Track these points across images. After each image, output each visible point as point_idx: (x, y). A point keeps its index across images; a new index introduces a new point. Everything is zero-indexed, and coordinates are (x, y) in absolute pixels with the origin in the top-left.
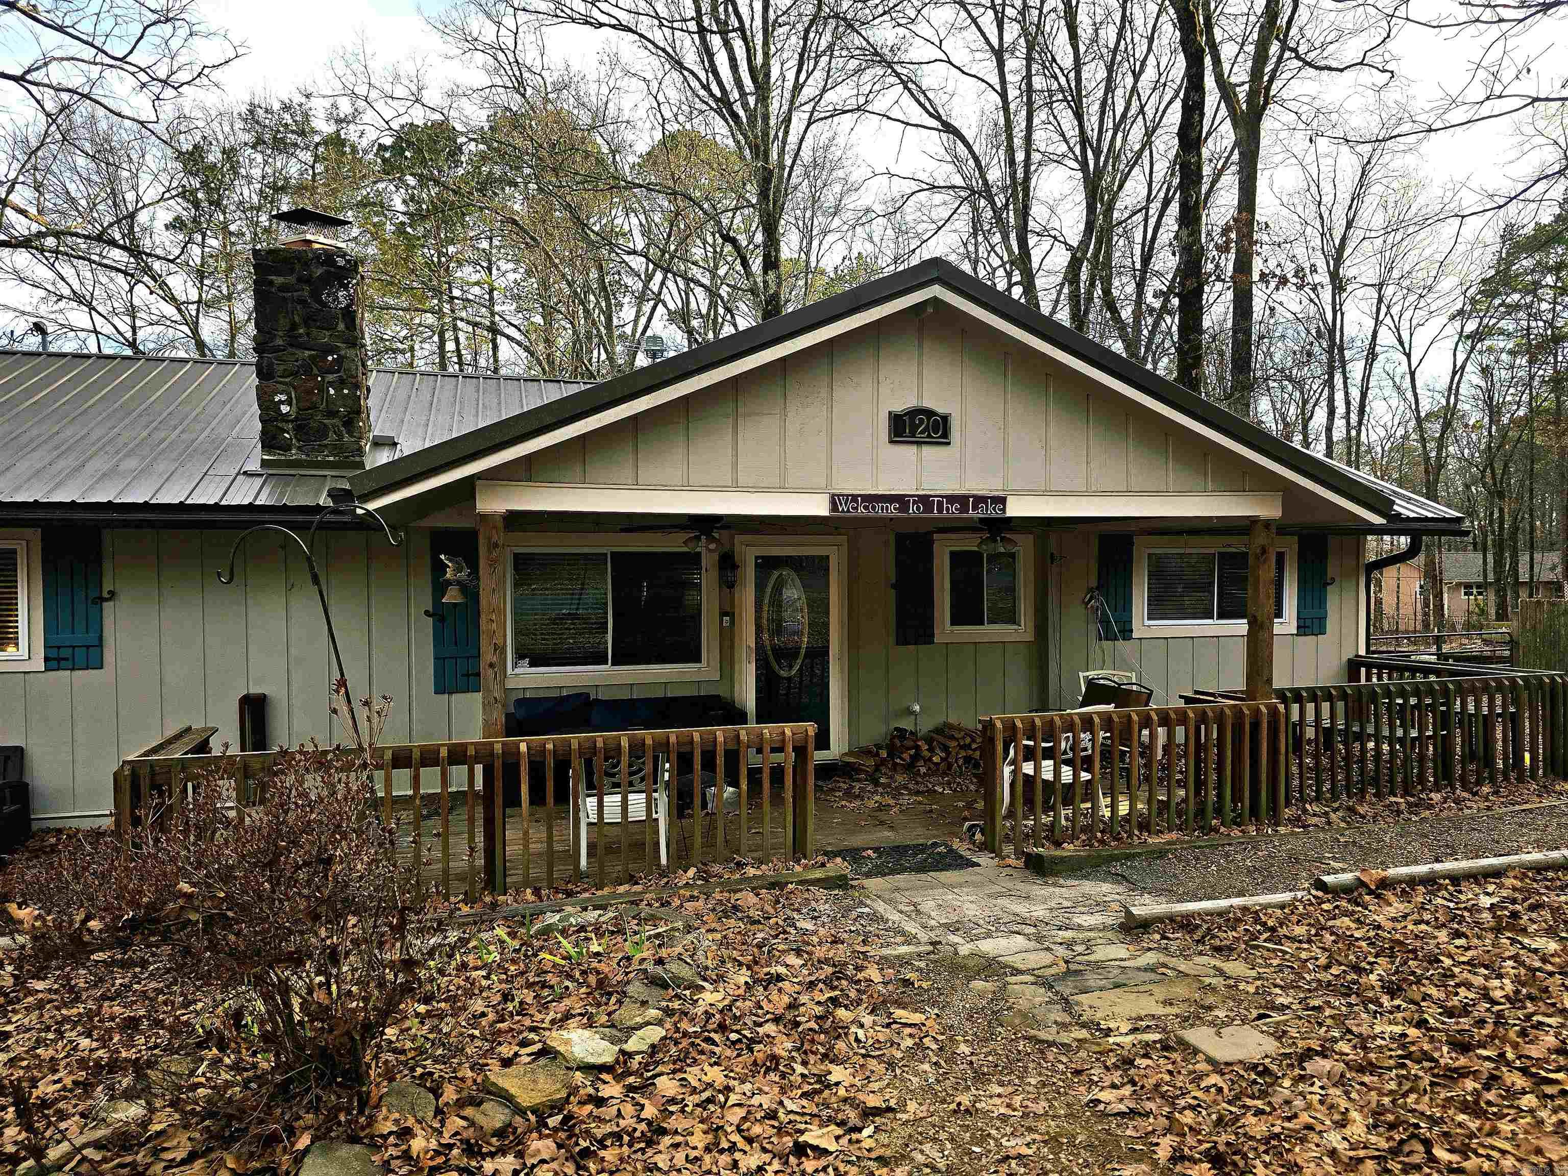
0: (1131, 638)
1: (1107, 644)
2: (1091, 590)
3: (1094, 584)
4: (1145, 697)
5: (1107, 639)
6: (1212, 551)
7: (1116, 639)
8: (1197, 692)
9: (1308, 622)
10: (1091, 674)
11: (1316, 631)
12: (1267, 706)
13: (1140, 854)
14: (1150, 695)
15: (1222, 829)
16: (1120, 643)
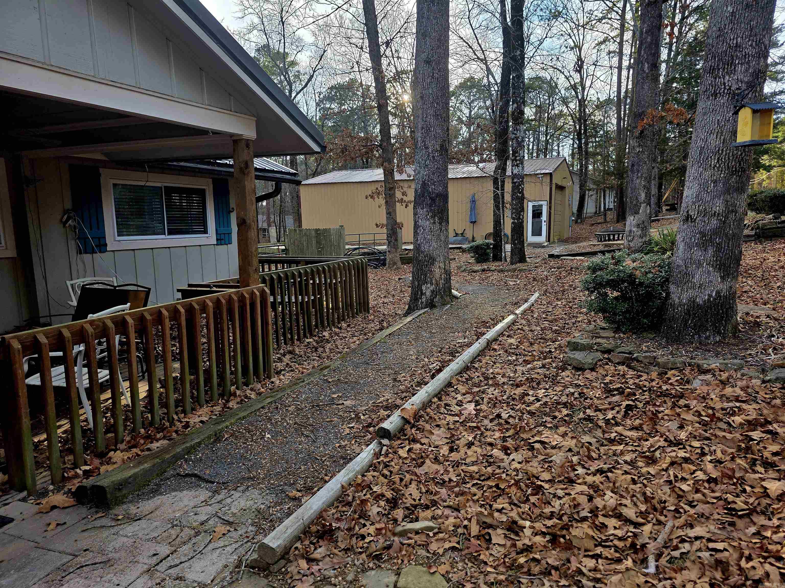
0: (106, 251)
1: (87, 257)
2: (65, 212)
3: (68, 205)
4: (143, 295)
5: (86, 252)
6: (159, 185)
7: (93, 252)
8: (190, 285)
9: (222, 236)
10: (79, 282)
11: (227, 242)
12: (258, 289)
13: (199, 444)
14: (148, 293)
15: (238, 392)
16: (97, 256)
